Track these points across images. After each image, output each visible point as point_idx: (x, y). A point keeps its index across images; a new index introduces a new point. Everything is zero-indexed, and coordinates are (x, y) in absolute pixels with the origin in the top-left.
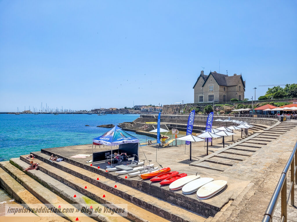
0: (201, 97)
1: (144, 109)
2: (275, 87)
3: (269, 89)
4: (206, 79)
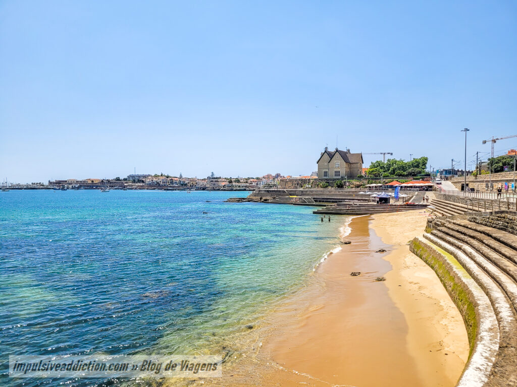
0: (325, 173)
1: (152, 181)
2: (377, 162)
3: (372, 163)
4: (331, 156)
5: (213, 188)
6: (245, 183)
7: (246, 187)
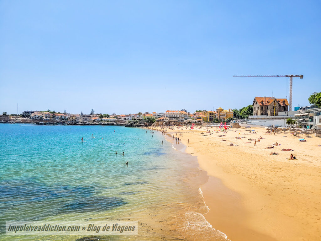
1: (36, 116)
5: (84, 122)
6: (114, 118)
7: (114, 122)
